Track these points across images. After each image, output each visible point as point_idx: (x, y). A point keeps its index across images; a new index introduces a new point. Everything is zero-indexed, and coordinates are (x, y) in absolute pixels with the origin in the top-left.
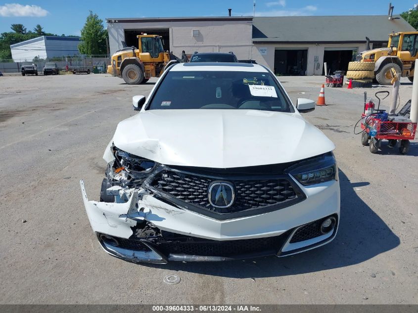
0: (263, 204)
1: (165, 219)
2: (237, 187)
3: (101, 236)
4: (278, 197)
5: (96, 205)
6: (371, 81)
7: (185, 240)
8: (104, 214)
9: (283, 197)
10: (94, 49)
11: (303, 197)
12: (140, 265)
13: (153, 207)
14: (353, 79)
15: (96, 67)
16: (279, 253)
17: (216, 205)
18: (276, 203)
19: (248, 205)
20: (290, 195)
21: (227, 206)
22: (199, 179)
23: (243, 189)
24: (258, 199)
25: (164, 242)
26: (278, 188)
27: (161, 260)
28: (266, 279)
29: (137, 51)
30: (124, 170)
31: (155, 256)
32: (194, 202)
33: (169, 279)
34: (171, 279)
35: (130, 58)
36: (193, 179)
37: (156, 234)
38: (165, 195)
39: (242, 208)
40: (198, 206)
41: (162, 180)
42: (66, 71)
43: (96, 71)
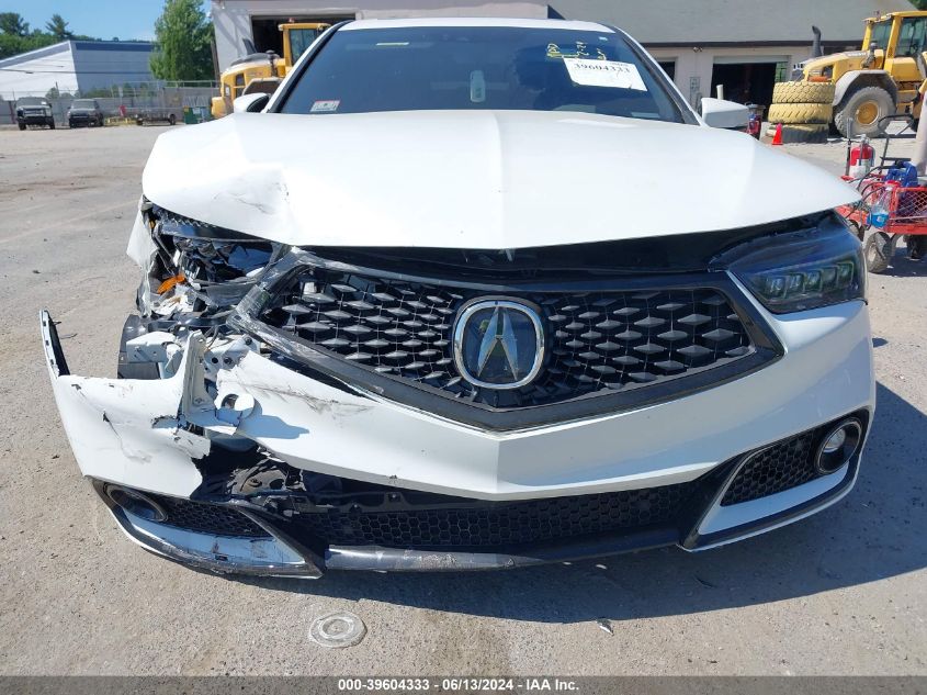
0: (641, 375)
1: (307, 431)
2: (551, 318)
3: (109, 489)
4: (691, 350)
5: (78, 387)
6: (826, 127)
7: (378, 500)
8: (105, 418)
9: (706, 350)
10: (183, 66)
11: (772, 351)
12: (235, 583)
13: (265, 390)
14: (783, 124)
15: (191, 109)
16: (691, 539)
17: (479, 379)
18: (684, 370)
19: (590, 379)
20: (732, 343)
21: (518, 385)
22: (422, 292)
23: (573, 325)
24: (623, 359)
25: (308, 508)
26: (692, 318)
27: (302, 567)
28: (647, 623)
29: (280, 62)
30: (185, 282)
31: (281, 553)
32: (405, 372)
33: (326, 628)
34: (332, 628)
35: (265, 79)
36: (399, 296)
37: (290, 482)
38: (304, 351)
39: (568, 388)
40: (420, 385)
41: (296, 302)
42: (120, 120)
43: (191, 119)
